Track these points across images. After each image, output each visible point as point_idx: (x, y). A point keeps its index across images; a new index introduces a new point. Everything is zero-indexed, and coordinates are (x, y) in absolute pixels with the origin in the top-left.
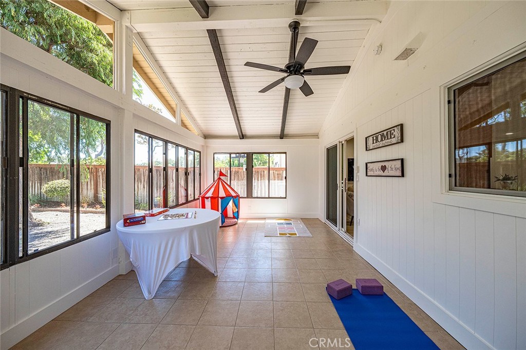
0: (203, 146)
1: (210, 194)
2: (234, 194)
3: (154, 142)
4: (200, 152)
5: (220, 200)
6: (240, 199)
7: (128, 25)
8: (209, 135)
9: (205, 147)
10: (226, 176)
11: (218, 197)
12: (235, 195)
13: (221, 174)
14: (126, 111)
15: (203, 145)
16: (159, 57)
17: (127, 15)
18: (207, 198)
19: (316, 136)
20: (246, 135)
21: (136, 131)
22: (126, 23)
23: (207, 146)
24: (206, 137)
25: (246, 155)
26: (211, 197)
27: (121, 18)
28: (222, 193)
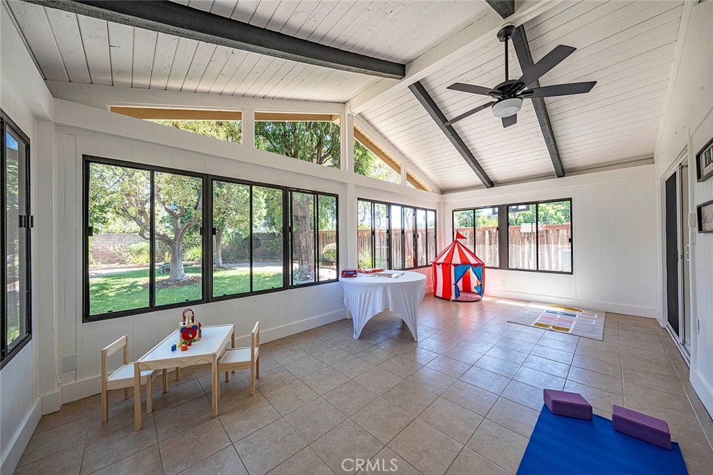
0: (439, 203)
1: (441, 260)
2: (473, 261)
3: (376, 208)
4: (435, 211)
5: (453, 268)
6: (486, 269)
7: (349, 112)
8: (446, 189)
9: (442, 204)
10: (465, 238)
11: (451, 264)
12: (476, 262)
13: (459, 236)
14: (349, 185)
15: (439, 201)
16: (378, 126)
17: (348, 104)
18: (439, 264)
19: (649, 159)
20: (496, 181)
21: (359, 199)
22: (348, 112)
23: (444, 203)
24: (443, 191)
25: (497, 209)
26: (442, 264)
27: (344, 109)
28: (456, 259)
